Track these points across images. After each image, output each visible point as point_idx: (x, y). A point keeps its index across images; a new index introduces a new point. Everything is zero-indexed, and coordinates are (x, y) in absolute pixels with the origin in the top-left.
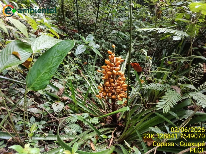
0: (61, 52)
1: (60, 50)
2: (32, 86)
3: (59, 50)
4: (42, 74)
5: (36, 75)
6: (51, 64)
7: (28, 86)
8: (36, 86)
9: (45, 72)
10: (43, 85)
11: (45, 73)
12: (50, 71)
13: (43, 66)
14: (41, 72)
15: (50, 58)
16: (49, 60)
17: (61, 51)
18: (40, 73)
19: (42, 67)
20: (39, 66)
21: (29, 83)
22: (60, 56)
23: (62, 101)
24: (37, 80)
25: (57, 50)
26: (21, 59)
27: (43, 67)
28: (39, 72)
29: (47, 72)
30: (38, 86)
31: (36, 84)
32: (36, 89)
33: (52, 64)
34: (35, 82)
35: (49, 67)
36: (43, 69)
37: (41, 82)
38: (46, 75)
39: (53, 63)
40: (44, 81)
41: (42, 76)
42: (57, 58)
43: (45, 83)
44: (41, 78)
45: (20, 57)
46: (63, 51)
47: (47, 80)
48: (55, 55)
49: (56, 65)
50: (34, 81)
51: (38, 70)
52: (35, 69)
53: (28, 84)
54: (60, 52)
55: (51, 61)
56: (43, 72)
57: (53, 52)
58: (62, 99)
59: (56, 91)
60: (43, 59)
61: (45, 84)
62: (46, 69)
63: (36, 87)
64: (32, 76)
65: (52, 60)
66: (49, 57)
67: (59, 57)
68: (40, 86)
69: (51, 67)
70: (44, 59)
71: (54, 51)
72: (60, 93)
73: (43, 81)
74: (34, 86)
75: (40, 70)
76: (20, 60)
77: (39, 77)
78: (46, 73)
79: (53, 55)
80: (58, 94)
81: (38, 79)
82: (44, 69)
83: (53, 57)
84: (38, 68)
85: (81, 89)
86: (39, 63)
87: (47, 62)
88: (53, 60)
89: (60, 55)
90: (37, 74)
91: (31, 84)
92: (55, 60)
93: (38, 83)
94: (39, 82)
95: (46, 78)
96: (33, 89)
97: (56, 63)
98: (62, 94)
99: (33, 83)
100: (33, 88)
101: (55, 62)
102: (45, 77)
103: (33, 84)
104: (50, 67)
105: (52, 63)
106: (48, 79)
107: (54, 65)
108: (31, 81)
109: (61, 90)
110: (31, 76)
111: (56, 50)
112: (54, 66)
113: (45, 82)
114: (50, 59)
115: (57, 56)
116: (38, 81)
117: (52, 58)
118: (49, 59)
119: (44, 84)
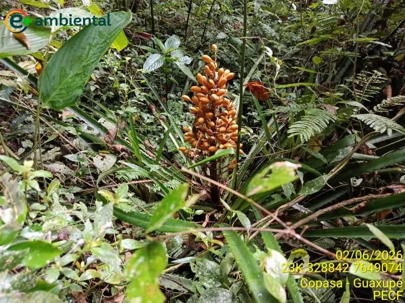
0: (106, 36)
1: (104, 33)
2: (50, 100)
3: (102, 32)
4: (69, 77)
5: (58, 78)
6: (87, 57)
7: (41, 98)
8: (58, 99)
9: (75, 73)
10: (70, 97)
11: (75, 75)
12: (85, 71)
13: (71, 61)
14: (68, 72)
15: (85, 46)
16: (83, 51)
17: (106, 34)
18: (66, 76)
19: (70, 63)
20: (64, 62)
21: (44, 91)
22: (104, 42)
23: (113, 152)
24: (59, 88)
25: (99, 32)
26: (29, 46)
27: (73, 63)
28: (63, 73)
29: (79, 74)
30: (62, 100)
31: (57, 96)
32: (57, 105)
33: (88, 59)
34: (57, 92)
35: (82, 65)
36: (71, 66)
37: (68, 93)
38: (78, 79)
39: (91, 57)
40: (72, 91)
41: (70, 80)
42: (98, 46)
43: (74, 94)
44: (67, 86)
45: (27, 43)
46: (110, 33)
47: (79, 88)
48: (95, 40)
49: (96, 60)
50: (54, 90)
51: (63, 68)
52: (56, 67)
53: (42, 94)
54: (104, 36)
55: (86, 52)
56: (72, 74)
57: (92, 35)
58: (113, 147)
59: (102, 133)
60: (72, 48)
61: (74, 96)
62: (76, 68)
63: (58, 101)
64: (51, 80)
65: (89, 52)
66: (82, 45)
67: (102, 44)
68: (65, 99)
69: (86, 64)
70: (74, 49)
71: (93, 33)
72: (110, 138)
73: (70, 90)
74: (54, 100)
75: (65, 70)
76: (27, 48)
77: (64, 82)
78: (77, 75)
79: (91, 41)
80: (106, 139)
81: (61, 85)
82: (72, 68)
83: (90, 45)
84: (62, 65)
85: (153, 142)
86: (64, 56)
87: (80, 54)
88: (91, 50)
89: (103, 40)
90: (60, 75)
91: (48, 96)
92: (93, 52)
93: (62, 94)
94: (63, 92)
95: (77, 84)
96: (52, 105)
97: (96, 55)
98: (112, 139)
99: (51, 94)
100: (52, 103)
101: (94, 54)
102: (75, 83)
103: (52, 96)
104: (84, 64)
105: (89, 56)
106: (80, 86)
107: (92, 60)
108: (49, 88)
109: (111, 132)
110: (47, 79)
111: (97, 31)
112: (92, 63)
113: (74, 91)
114: (85, 49)
115: (98, 44)
116: (61, 89)
117: (88, 47)
118: (82, 48)
119: (72, 95)
